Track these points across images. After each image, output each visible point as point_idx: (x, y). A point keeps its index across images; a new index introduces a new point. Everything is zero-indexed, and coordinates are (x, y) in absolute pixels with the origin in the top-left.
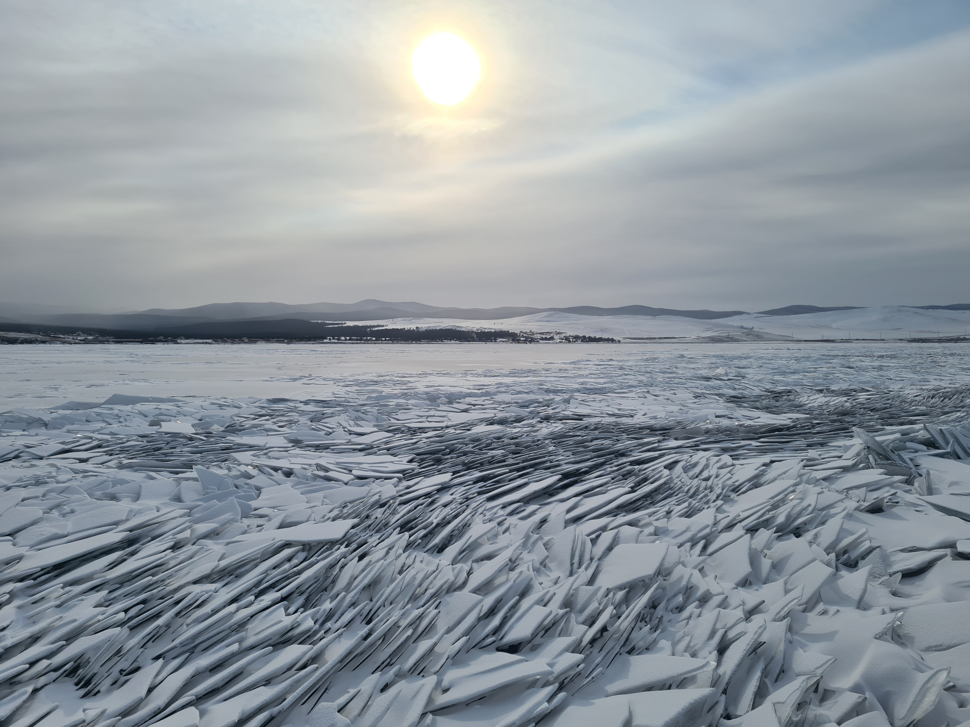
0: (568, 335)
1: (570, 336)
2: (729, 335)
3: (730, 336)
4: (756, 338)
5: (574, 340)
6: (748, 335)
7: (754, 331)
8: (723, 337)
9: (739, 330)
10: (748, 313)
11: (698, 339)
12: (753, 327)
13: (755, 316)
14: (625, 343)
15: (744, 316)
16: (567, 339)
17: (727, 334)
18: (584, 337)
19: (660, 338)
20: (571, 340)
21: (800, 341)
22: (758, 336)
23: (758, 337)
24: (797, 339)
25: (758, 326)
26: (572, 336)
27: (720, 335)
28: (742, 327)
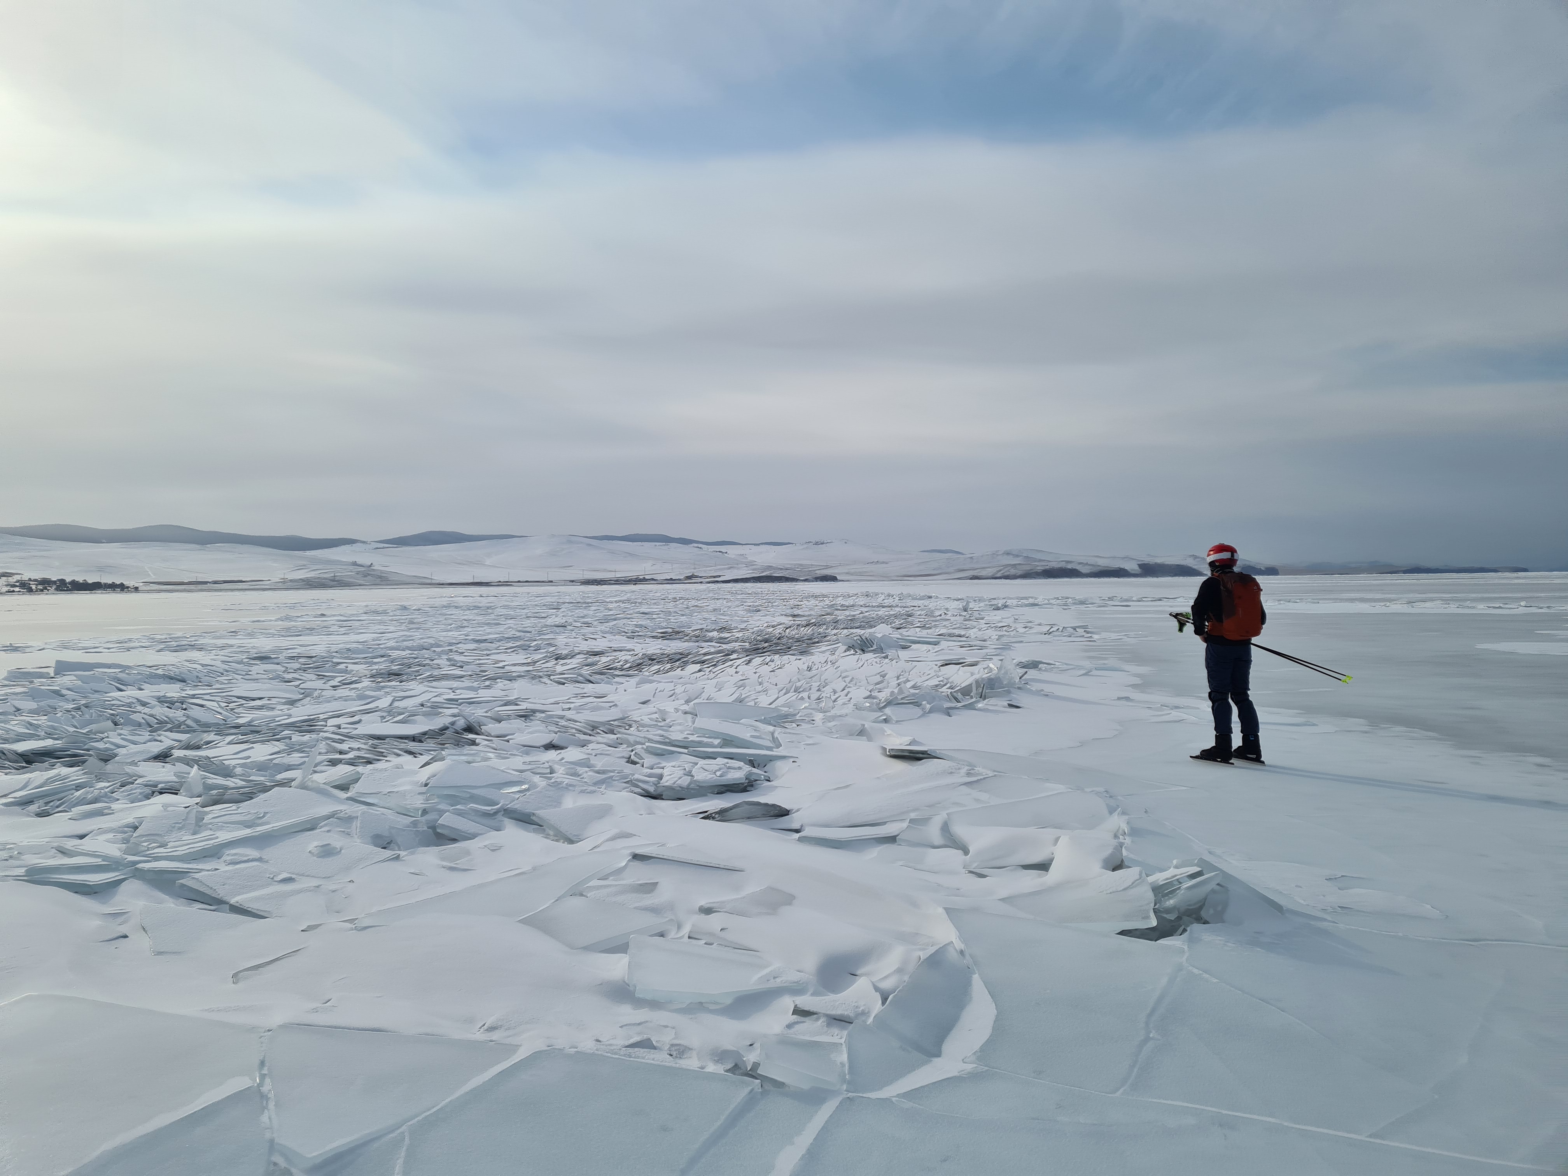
0: (25, 578)
1: (30, 580)
2: (335, 576)
3: (337, 578)
4: (378, 581)
5: (40, 587)
6: (365, 576)
7: (374, 570)
8: (325, 579)
9: (352, 568)
10: (364, 542)
11: (284, 582)
12: (372, 564)
13: (374, 547)
14: (148, 591)
15: (355, 546)
16: (25, 587)
17: (333, 575)
18: (62, 581)
19: (215, 582)
20: (34, 587)
21: (443, 584)
22: (380, 577)
23: (382, 580)
24: (438, 582)
25: (381, 561)
26: (35, 580)
27: (321, 576)
28: (355, 564)
